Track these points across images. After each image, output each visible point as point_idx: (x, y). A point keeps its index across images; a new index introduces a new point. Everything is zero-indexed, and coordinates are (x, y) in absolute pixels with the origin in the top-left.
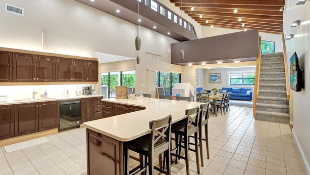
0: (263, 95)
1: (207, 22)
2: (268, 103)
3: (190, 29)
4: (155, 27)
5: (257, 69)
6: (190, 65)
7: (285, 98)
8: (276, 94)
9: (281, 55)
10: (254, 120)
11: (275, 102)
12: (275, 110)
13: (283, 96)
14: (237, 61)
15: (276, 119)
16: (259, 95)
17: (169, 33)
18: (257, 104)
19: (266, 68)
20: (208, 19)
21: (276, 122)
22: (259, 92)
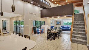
0: (75, 31)
1: (55, 3)
2: (77, 35)
3: (48, 5)
4: (32, 3)
5: (73, 20)
6: (48, 18)
7: (84, 33)
8: (80, 31)
9: (82, 14)
10: (71, 42)
11: (80, 34)
12: (80, 38)
13: (83, 32)
14: (65, 17)
15: (81, 43)
16: (73, 31)
17: (39, 6)
18: (72, 35)
19: (76, 19)
20: (56, 1)
21: (81, 44)
22: (73, 29)
